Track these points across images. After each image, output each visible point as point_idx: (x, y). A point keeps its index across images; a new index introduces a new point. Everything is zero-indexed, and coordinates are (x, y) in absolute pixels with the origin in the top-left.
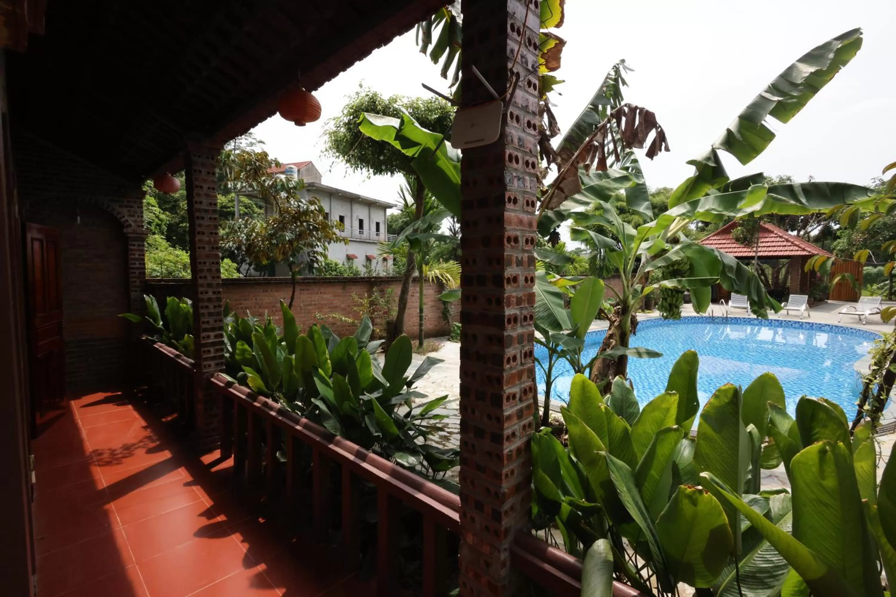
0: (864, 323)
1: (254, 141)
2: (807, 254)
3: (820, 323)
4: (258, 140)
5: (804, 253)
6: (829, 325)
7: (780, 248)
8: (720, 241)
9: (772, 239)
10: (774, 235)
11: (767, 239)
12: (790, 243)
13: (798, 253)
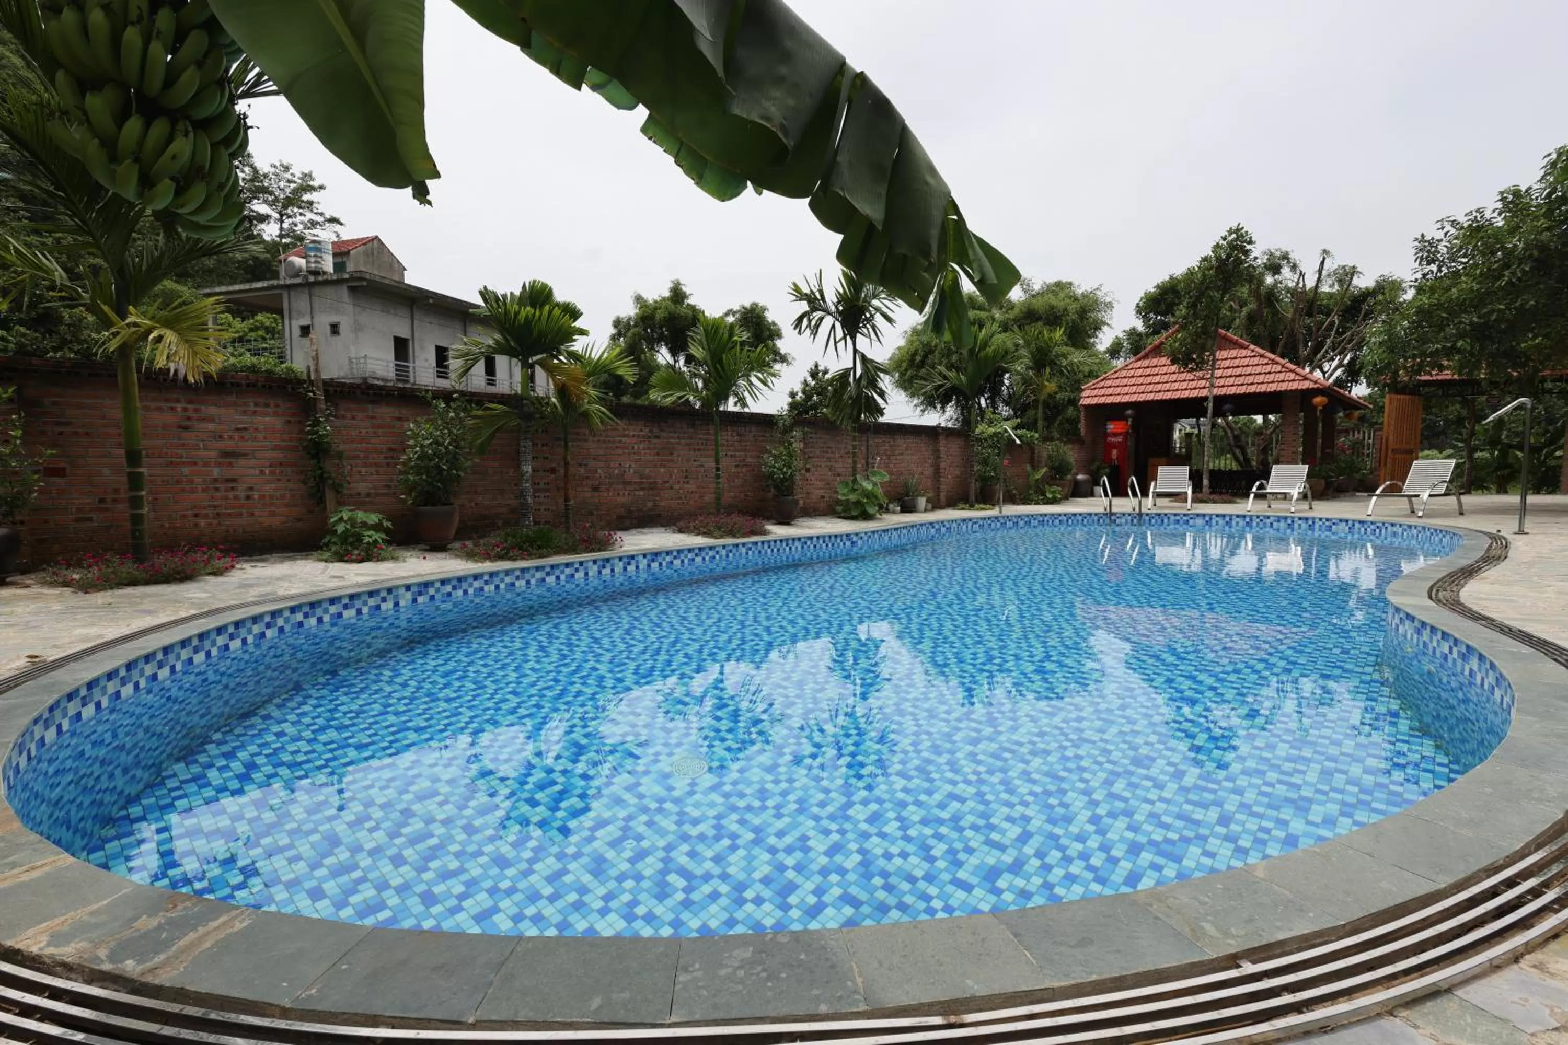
0: (1420, 514)
1: (319, 219)
2: (1312, 385)
3: (1329, 516)
4: (328, 216)
5: (1306, 385)
6: (1347, 521)
7: (1261, 378)
8: (1148, 371)
9: (1246, 361)
10: (1249, 353)
11: (1236, 362)
12: (1279, 368)
13: (1294, 386)
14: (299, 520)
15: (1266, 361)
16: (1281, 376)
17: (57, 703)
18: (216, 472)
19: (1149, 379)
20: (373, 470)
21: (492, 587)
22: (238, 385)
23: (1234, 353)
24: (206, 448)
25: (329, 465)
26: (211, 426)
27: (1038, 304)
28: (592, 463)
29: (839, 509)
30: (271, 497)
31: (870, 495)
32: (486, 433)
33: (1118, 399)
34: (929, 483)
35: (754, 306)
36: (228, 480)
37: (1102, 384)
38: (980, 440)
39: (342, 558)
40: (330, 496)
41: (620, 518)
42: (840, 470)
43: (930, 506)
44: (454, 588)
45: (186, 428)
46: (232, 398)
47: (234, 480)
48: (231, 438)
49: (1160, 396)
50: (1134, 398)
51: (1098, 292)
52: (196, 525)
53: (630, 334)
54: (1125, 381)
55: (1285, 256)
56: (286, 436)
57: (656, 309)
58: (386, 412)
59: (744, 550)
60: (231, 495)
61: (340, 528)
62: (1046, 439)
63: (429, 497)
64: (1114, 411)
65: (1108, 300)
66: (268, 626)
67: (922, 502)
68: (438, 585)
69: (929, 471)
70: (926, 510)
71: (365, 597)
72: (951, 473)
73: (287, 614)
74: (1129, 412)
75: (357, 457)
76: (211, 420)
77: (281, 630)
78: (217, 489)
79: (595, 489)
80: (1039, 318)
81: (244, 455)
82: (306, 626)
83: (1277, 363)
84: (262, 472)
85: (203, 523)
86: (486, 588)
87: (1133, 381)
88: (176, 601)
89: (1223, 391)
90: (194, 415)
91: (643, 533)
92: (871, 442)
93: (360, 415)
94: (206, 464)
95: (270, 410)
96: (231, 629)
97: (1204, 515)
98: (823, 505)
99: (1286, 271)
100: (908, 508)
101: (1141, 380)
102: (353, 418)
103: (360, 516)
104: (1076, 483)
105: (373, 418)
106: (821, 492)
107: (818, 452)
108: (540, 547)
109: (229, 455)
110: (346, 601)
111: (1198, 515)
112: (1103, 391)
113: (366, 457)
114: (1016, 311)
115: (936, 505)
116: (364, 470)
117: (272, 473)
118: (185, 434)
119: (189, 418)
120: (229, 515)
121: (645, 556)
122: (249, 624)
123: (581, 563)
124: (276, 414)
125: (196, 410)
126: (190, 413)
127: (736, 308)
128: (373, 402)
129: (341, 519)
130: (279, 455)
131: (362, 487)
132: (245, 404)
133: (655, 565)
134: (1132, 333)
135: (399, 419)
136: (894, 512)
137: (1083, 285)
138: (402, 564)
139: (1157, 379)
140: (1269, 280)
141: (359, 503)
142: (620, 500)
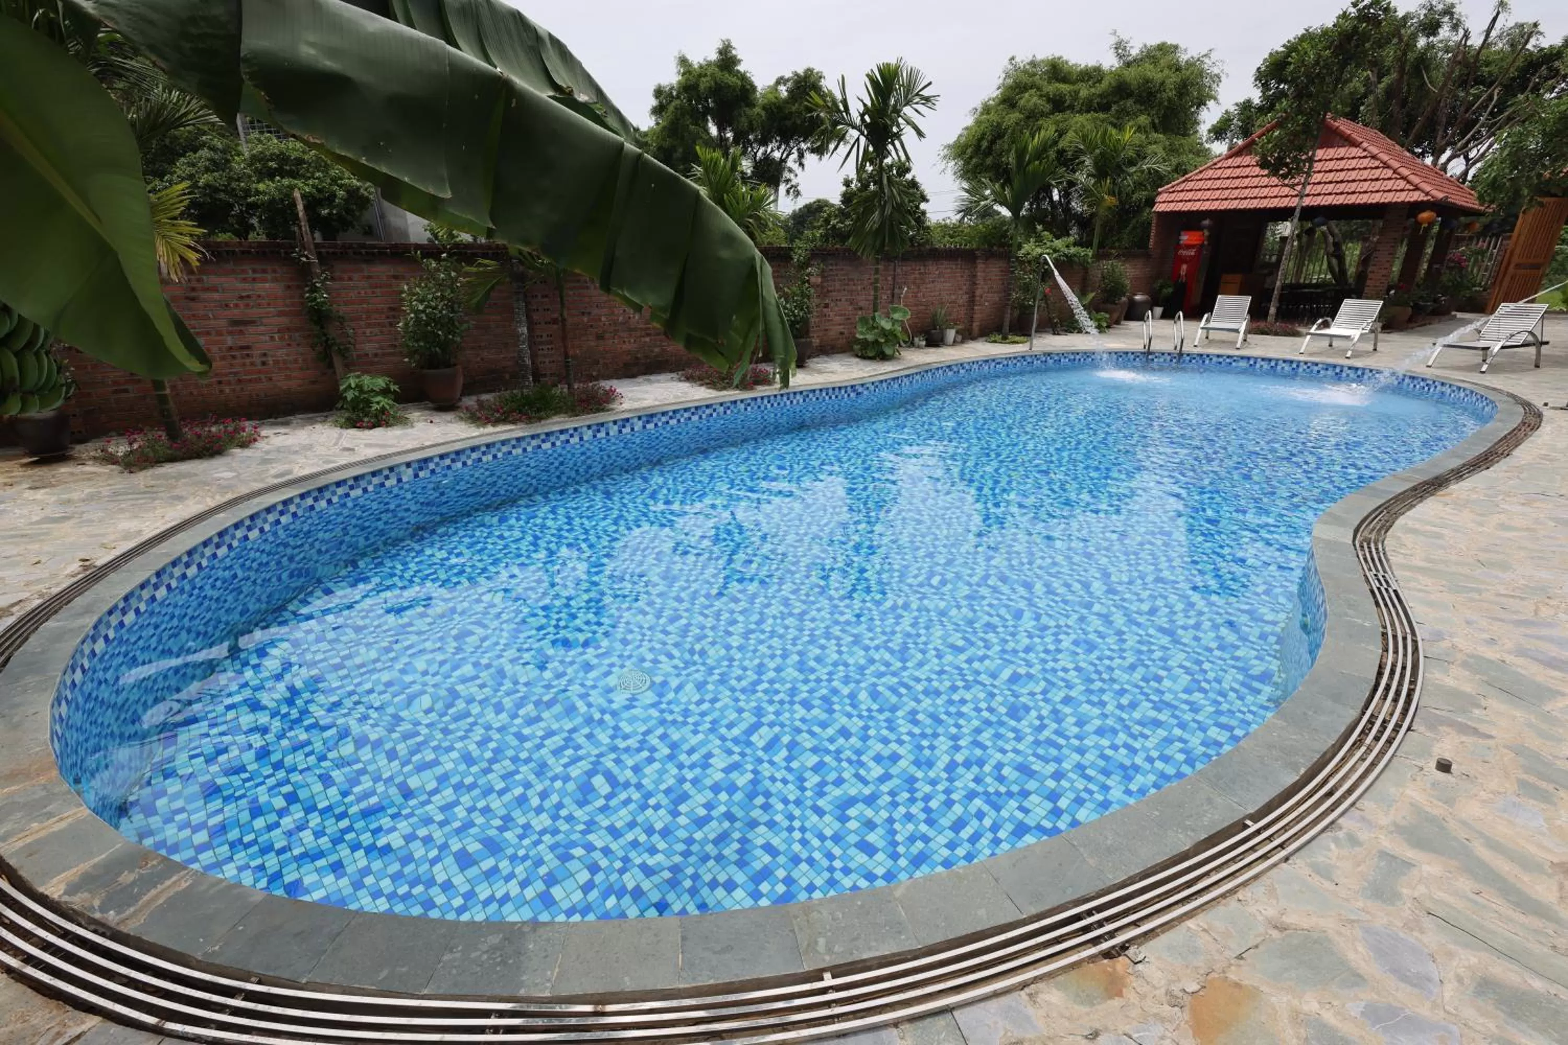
0: (1484, 368)
2: (1422, 197)
5: (1416, 196)
7: (1365, 186)
8: (1238, 172)
9: (1354, 163)
10: (1360, 153)
11: (1342, 164)
12: (1389, 173)
13: (1402, 197)
14: (313, 383)
15: (1377, 163)
16: (1389, 185)
17: (100, 621)
18: (230, 341)
19: (1237, 182)
20: (376, 330)
21: (490, 457)
22: (234, 252)
23: (1342, 152)
24: (215, 318)
25: (333, 331)
26: (216, 296)
27: (1132, 75)
28: (595, 311)
29: (857, 347)
30: (285, 362)
31: (887, 334)
32: (481, 292)
33: (1196, 207)
34: (963, 311)
35: (809, 72)
36: (242, 348)
37: (1182, 187)
38: (1022, 262)
39: (354, 424)
40: (338, 362)
41: (626, 365)
42: (861, 304)
43: (959, 338)
44: (453, 461)
45: (193, 299)
46: (230, 266)
47: (248, 348)
48: (237, 306)
49: (1244, 205)
50: (1215, 206)
51: (1206, 60)
52: (221, 391)
53: (671, 108)
54: (1209, 184)
55: (1449, 11)
56: (288, 301)
57: (700, 76)
58: (382, 270)
59: (742, 406)
60: (248, 361)
61: (350, 395)
62: (1098, 257)
63: (432, 362)
64: (1190, 220)
65: (1216, 71)
66: (282, 513)
67: (951, 334)
68: (437, 460)
69: (963, 299)
70: (955, 343)
71: (369, 477)
72: (988, 298)
73: (297, 500)
74: (1206, 222)
75: (360, 319)
76: (215, 289)
77: (294, 515)
78: (234, 357)
79: (600, 337)
80: (1130, 95)
81: (252, 322)
82: (318, 509)
83: (1389, 167)
84: (272, 338)
85: (227, 390)
86: (484, 459)
87: (1218, 184)
88: (206, 483)
89: (1317, 201)
90: (198, 286)
91: (649, 381)
92: (899, 270)
93: (356, 276)
94: (219, 333)
95: (269, 276)
96: (248, 522)
97: (1249, 358)
98: (842, 342)
99: (1445, 32)
100: (935, 341)
101: (1227, 183)
102: (350, 279)
103: (367, 381)
104: (1132, 303)
105: (369, 277)
106: (840, 328)
107: (837, 285)
108: (539, 410)
109: (239, 324)
110: (351, 482)
111: (1242, 358)
112: (1181, 196)
113: (368, 318)
114: (1104, 85)
115: (967, 336)
116: (368, 331)
117: (281, 339)
118: (192, 304)
119: (193, 289)
120: (250, 381)
121: (640, 418)
122: (263, 515)
123: (575, 429)
124: (275, 280)
125: (199, 280)
126: (194, 284)
127: (788, 75)
128: (367, 262)
129: (349, 386)
130: (285, 320)
131: (369, 348)
132: (244, 271)
133: (650, 426)
134: (1246, 106)
135: (396, 277)
136: (919, 347)
137: (1190, 50)
138: (409, 431)
139: (1246, 182)
140: (1422, 42)
141: (367, 365)
142: (626, 347)
